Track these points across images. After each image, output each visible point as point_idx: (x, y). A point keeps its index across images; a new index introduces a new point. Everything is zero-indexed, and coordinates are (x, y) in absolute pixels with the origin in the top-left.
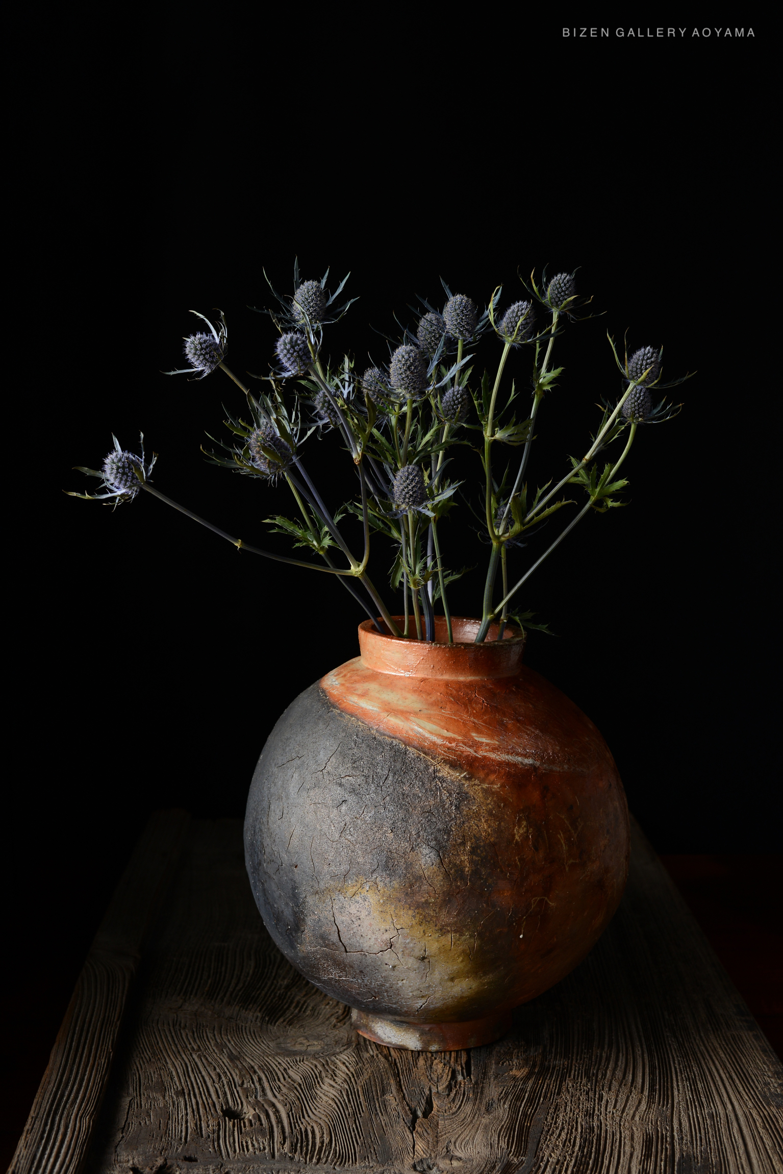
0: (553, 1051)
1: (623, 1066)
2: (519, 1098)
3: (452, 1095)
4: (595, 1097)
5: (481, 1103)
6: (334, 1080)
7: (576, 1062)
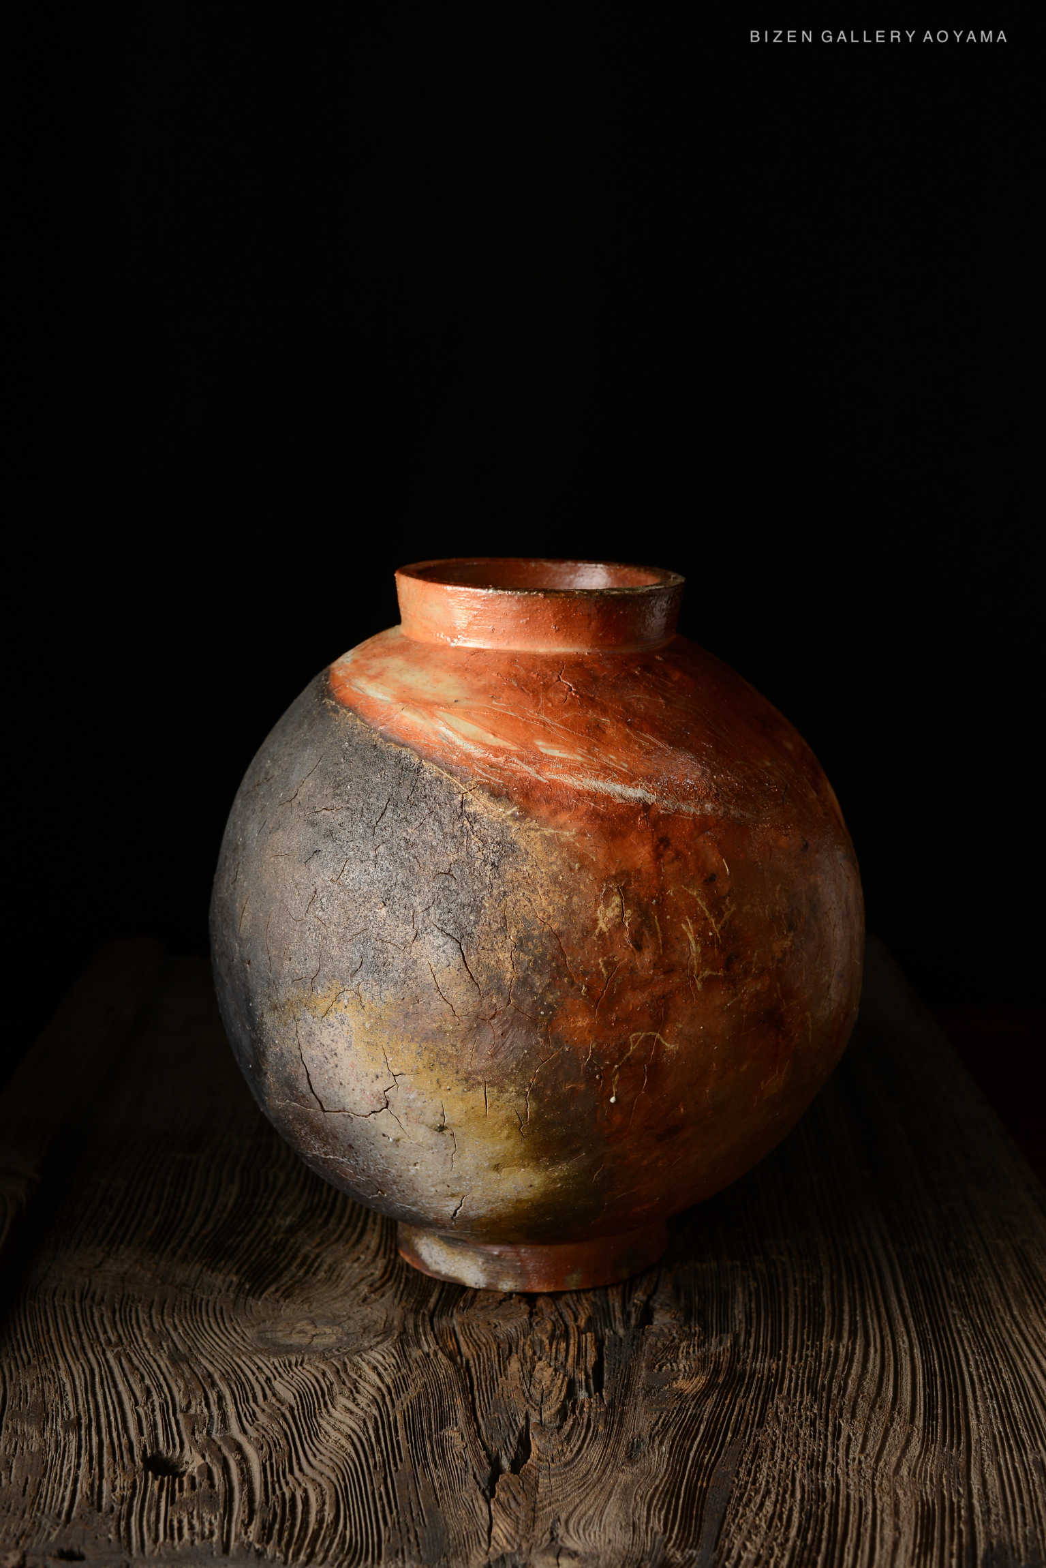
0: (752, 1343)
1: (877, 1372)
2: (687, 1433)
3: (567, 1428)
4: (826, 1430)
5: (618, 1442)
6: (354, 1400)
7: (793, 1363)
